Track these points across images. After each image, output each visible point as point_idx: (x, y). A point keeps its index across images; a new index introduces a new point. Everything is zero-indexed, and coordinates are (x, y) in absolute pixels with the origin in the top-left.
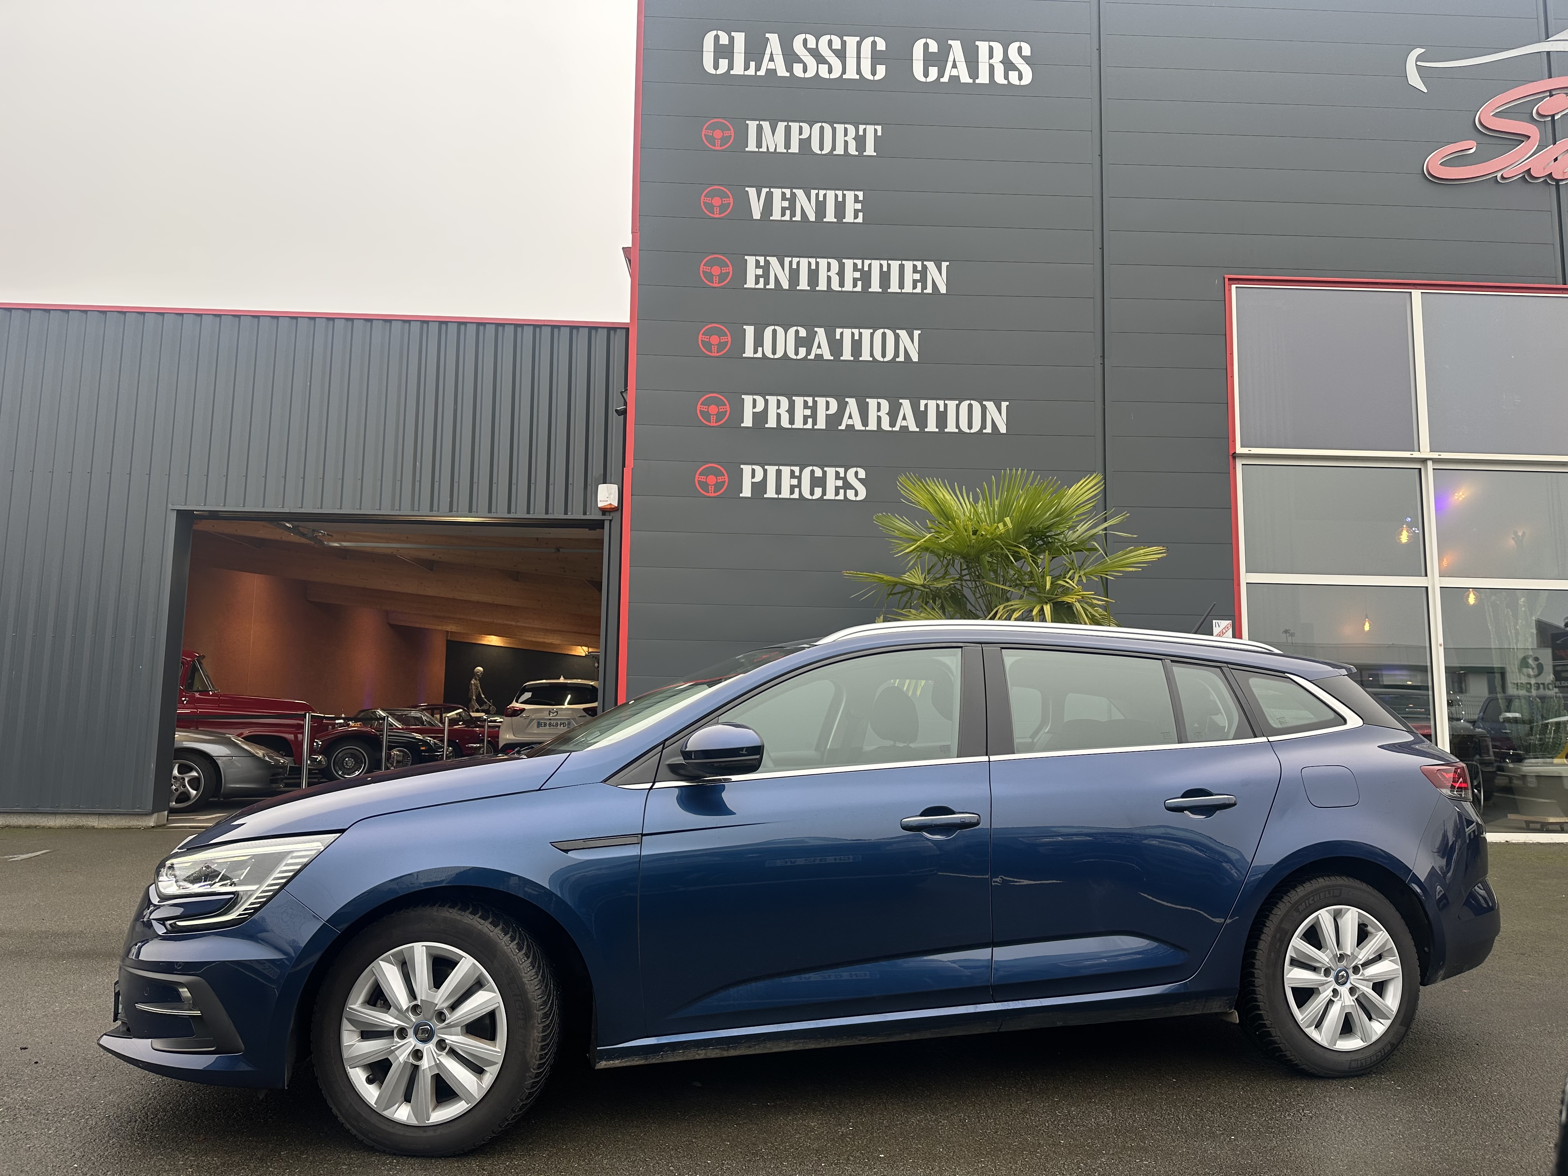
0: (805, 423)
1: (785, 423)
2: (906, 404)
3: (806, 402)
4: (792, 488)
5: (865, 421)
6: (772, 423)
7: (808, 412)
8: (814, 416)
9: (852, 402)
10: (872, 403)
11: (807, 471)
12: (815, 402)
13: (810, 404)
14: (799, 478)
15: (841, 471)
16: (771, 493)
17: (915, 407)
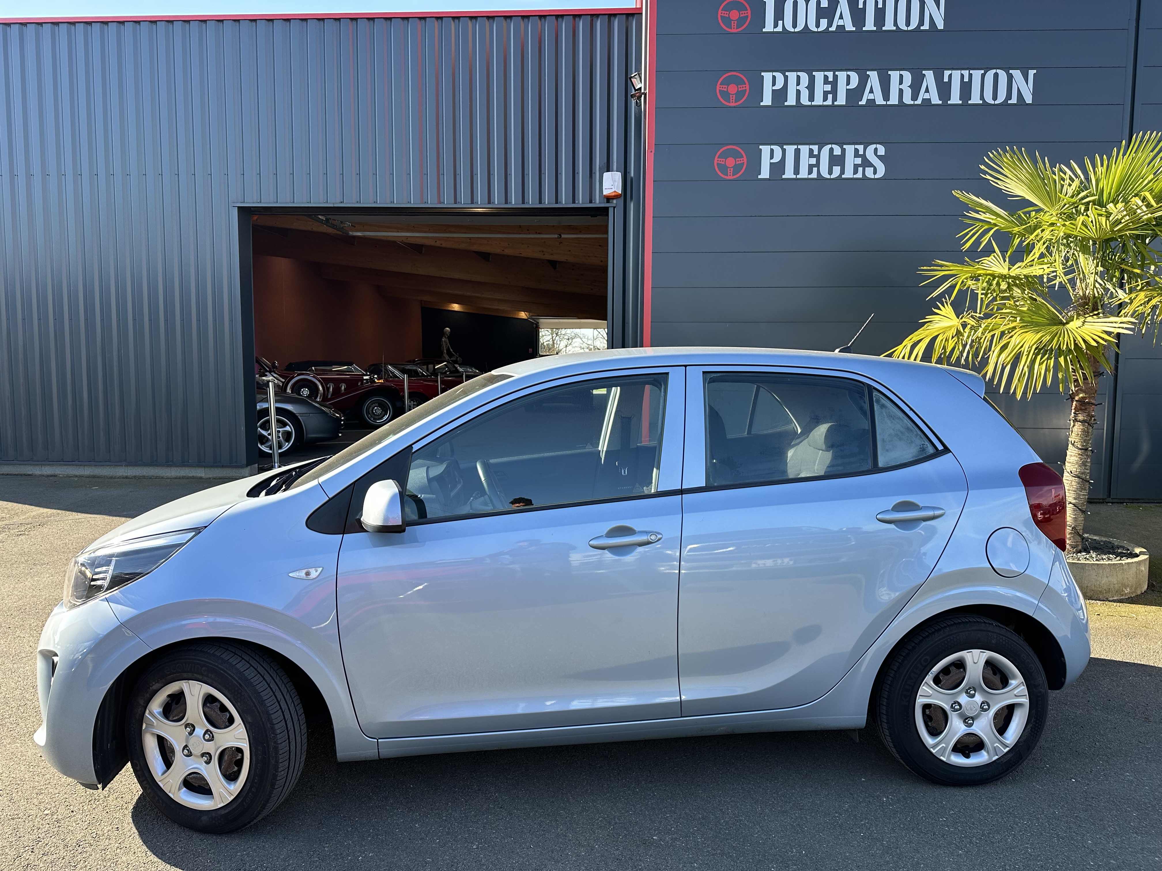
0: (825, 99)
1: (805, 100)
2: (929, 75)
3: (826, 77)
4: (811, 167)
5: (886, 96)
6: (791, 101)
7: (828, 88)
8: (834, 92)
9: (873, 75)
10: (894, 75)
11: (826, 149)
12: (836, 77)
13: (831, 79)
14: (818, 157)
15: (861, 148)
16: (789, 174)
17: (939, 78)
